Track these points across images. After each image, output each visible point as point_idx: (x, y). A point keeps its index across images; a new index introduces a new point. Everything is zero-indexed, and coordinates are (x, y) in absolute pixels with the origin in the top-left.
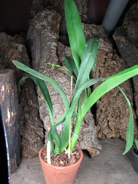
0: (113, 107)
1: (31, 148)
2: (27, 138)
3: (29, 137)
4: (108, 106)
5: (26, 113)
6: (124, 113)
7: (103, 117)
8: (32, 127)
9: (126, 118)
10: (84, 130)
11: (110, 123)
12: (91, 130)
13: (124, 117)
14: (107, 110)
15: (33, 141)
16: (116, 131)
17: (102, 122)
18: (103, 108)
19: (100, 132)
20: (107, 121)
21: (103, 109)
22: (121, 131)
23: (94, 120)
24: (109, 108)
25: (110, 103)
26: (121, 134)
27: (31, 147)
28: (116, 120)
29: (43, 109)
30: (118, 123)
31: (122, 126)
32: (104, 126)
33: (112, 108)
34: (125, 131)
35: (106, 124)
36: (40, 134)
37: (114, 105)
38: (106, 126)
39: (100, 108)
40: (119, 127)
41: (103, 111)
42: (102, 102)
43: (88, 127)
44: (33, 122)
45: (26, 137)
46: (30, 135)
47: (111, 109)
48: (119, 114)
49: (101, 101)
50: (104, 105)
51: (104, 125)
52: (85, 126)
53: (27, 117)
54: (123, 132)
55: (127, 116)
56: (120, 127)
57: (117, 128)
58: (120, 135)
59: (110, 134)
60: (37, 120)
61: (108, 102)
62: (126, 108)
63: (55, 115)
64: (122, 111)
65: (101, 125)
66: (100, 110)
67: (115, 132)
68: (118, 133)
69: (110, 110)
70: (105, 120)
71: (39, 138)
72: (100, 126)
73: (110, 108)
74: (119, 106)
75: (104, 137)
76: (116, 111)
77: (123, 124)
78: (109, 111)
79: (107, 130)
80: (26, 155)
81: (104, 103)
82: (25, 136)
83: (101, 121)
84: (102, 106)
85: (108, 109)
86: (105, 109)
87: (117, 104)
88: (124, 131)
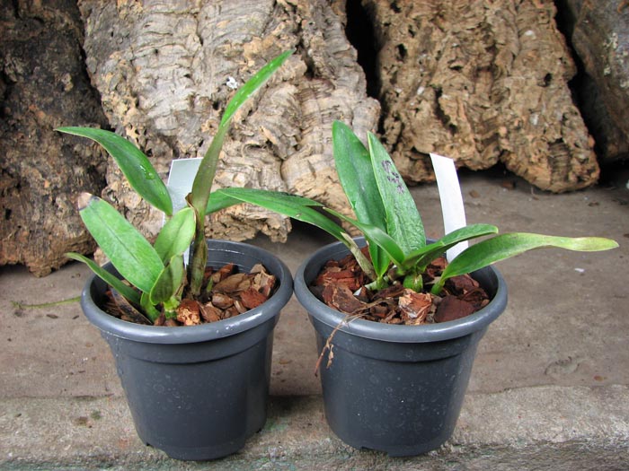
0: (458, 28)
1: (36, 218)
2: (13, 170)
3: (23, 165)
4: (432, 25)
5: (13, 55)
6: (514, 48)
7: (410, 81)
8: (42, 115)
9: (524, 68)
10: (311, 106)
11: (444, 96)
12: (348, 106)
13: (513, 68)
14: (429, 43)
15: (47, 185)
16: (479, 137)
17: (407, 100)
18: (412, 40)
19: (400, 146)
20: (430, 94)
21: (411, 45)
22: (503, 131)
23: (363, 76)
24: (436, 34)
25: (441, 16)
26: (505, 144)
27: (36, 211)
28: (478, 85)
29: (99, 30)
30: (486, 97)
31: (510, 107)
32: (419, 117)
33: (454, 33)
34: (523, 131)
35: (427, 107)
36: (88, 154)
37: (465, 20)
38: (426, 115)
39: (396, 39)
40: (490, 116)
41: (410, 52)
42: (403, 13)
43: (329, 95)
44: (52, 95)
45: (7, 164)
46: (35, 155)
47: (450, 36)
48: (487, 57)
49: (397, 10)
50: (412, 23)
51: (417, 110)
52: (315, 92)
53: (16, 73)
54: (512, 136)
55: (530, 59)
56: (495, 113)
57: (482, 122)
58: (498, 148)
59: (448, 146)
60: (69, 87)
61: (432, 9)
62: (521, 27)
63: (156, 41)
64: (501, 41)
65: (402, 115)
66: (397, 51)
67: (476, 140)
68: (486, 142)
69: (445, 40)
70: (420, 91)
71: (79, 170)
72: (397, 119)
73: (441, 34)
74: (489, 21)
75: (422, 171)
76: (474, 48)
77: (510, 99)
78: (438, 48)
79: (436, 130)
80: (11, 251)
81: (414, 15)
82: (4, 162)
83: (403, 95)
84: (405, 31)
85: (433, 39)
86: (422, 43)
87: (478, 11)
88: (518, 129)
